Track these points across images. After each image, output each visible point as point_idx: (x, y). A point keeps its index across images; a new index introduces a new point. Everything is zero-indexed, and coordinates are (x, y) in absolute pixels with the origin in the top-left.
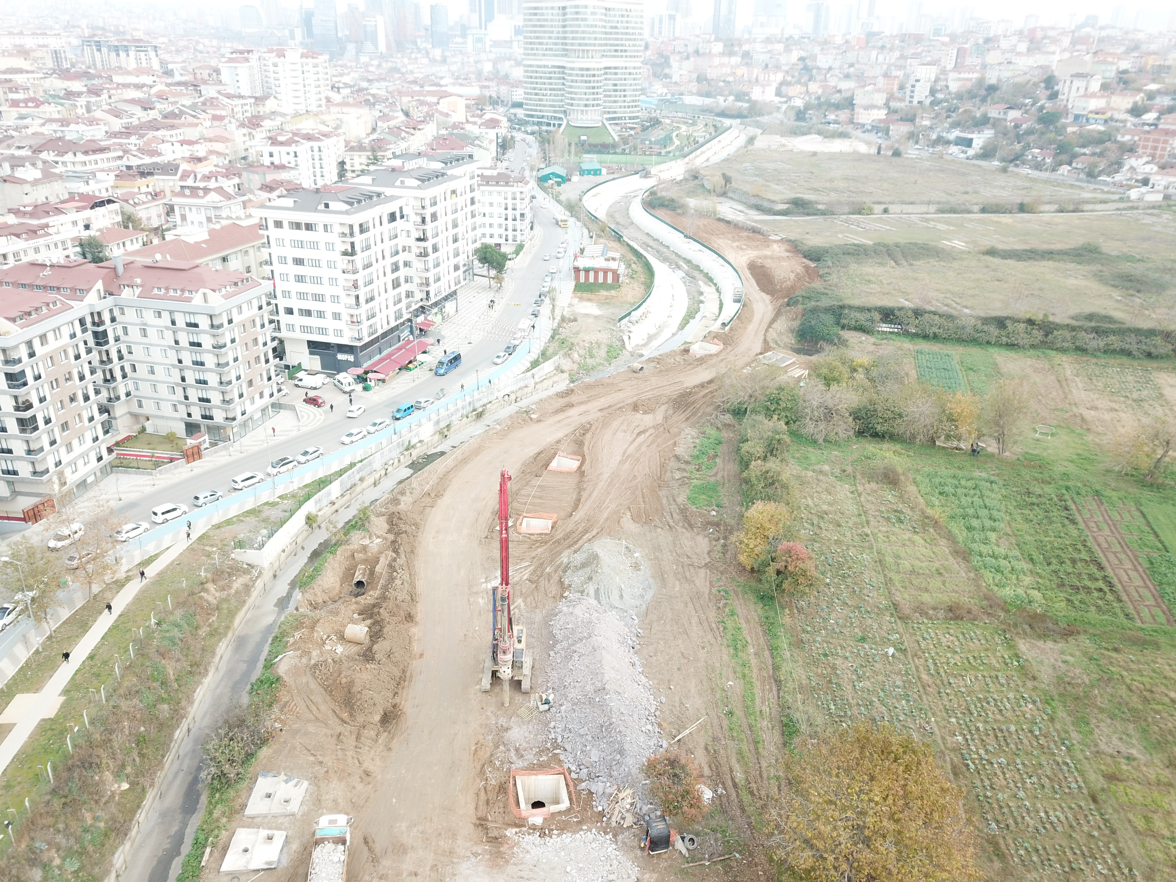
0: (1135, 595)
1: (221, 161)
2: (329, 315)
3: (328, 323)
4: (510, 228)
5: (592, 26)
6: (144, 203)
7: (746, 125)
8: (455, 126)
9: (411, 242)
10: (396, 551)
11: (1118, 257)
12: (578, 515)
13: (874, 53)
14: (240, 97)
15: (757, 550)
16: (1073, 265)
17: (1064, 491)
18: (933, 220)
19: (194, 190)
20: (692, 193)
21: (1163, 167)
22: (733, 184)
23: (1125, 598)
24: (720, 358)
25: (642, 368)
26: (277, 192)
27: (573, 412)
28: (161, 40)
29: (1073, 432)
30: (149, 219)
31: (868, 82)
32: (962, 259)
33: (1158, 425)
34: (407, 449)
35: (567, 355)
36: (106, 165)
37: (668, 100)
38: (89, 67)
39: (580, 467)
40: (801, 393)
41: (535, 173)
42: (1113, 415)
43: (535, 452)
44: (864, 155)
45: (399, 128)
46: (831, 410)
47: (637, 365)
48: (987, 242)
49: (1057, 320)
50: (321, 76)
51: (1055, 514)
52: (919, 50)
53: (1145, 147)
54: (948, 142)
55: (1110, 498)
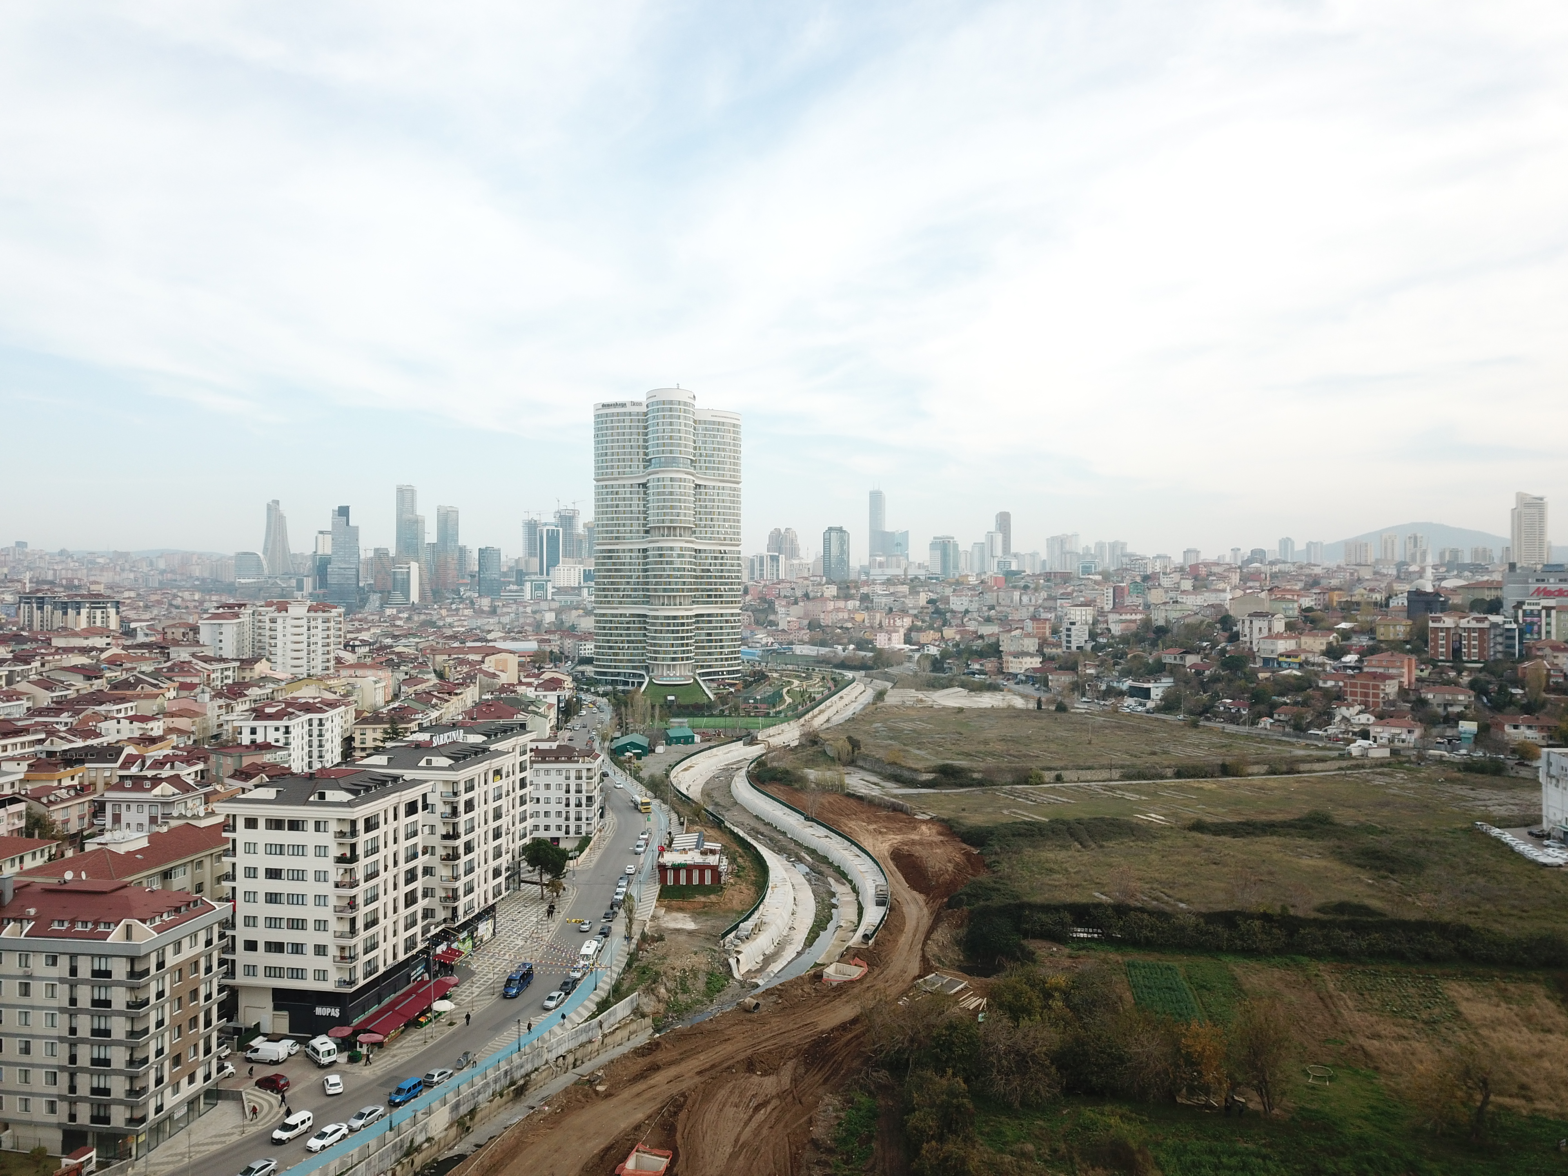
1: (182, 742)
2: (309, 949)
3: (309, 961)
4: (572, 816)
5: (679, 570)
6: (63, 801)
7: (873, 678)
8: (503, 689)
9: (436, 841)
11: (1355, 828)
13: (1016, 594)
14: (222, 660)
16: (1303, 840)
18: (1119, 788)
19: (138, 782)
20: (811, 762)
21: (1380, 717)
22: (863, 749)
24: (866, 985)
25: (757, 1005)
26: (255, 781)
27: (659, 1078)
28: (127, 594)
29: (1357, 1072)
30: (66, 822)
31: (1014, 626)
32: (1164, 837)
33: (1465, 1058)
34: (407, 1154)
35: (650, 991)
36: (19, 751)
37: (774, 651)
38: (23, 629)
39: (669, 1169)
40: (981, 1032)
41: (607, 744)
42: (1402, 1044)
43: (602, 1147)
44: (1021, 710)
45: (429, 693)
46: (1024, 1056)
47: (749, 1001)
48: (1192, 814)
49: (1300, 914)
50: (332, 632)
52: (1069, 590)
53: (1354, 694)
54: (1121, 694)
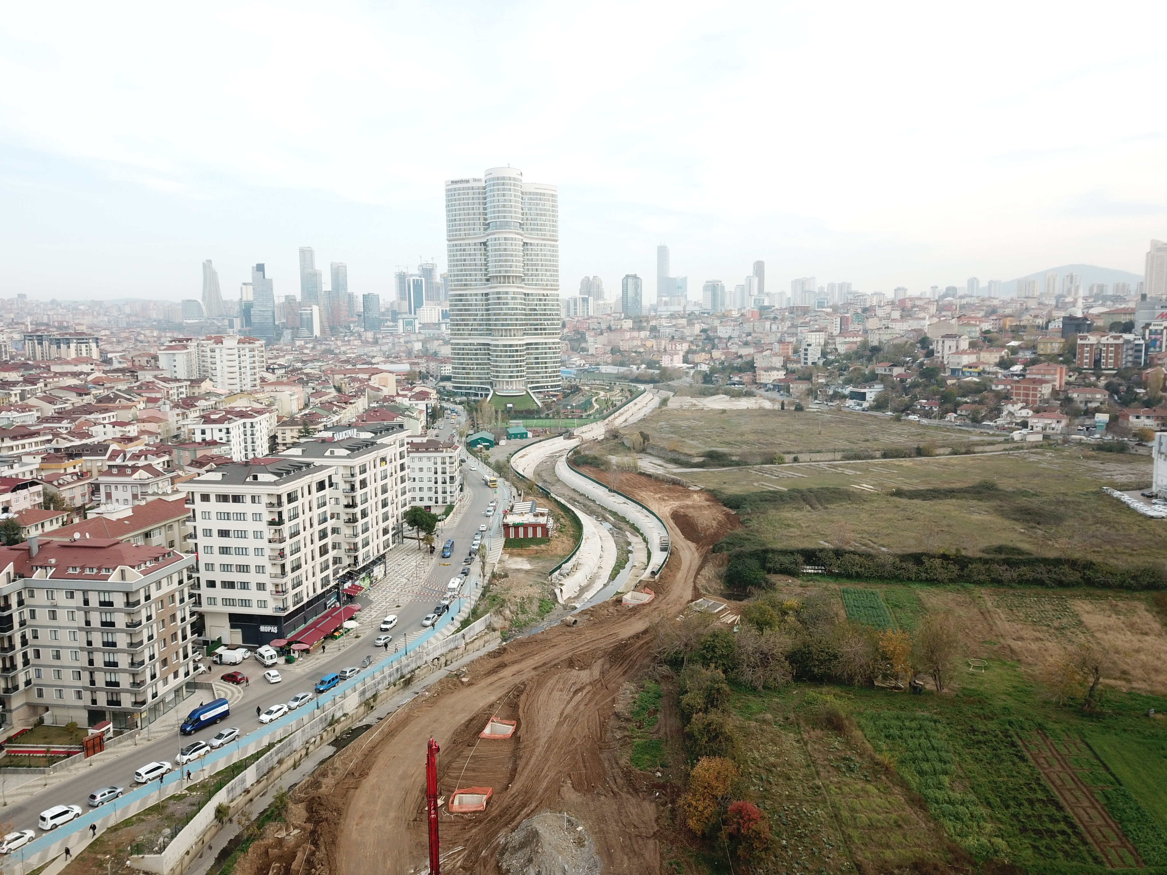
0: (1098, 835)
1: (152, 440)
2: (253, 586)
3: (253, 594)
4: (440, 490)
5: (513, 309)
6: (69, 483)
7: (659, 389)
8: (385, 399)
9: (340, 509)
10: (315, 843)
11: (1014, 492)
12: (515, 787)
13: (768, 324)
14: (177, 380)
15: (707, 812)
16: (974, 501)
17: (1008, 727)
18: (840, 466)
19: (122, 470)
20: (613, 451)
21: (1037, 411)
22: (651, 441)
23: (1090, 840)
24: (653, 607)
25: (576, 621)
26: (207, 468)
27: (506, 672)
28: (103, 333)
29: (1005, 664)
30: (72, 499)
31: (765, 348)
32: (873, 501)
33: (1083, 652)
34: (330, 725)
35: (499, 612)
36: (34, 448)
37: (586, 370)
38: (29, 359)
39: (515, 733)
40: (736, 639)
41: (464, 439)
42: (1039, 644)
43: (467, 719)
44: (769, 410)
45: (331, 403)
46: (766, 655)
47: (570, 618)
48: (893, 484)
49: (969, 554)
50: (256, 359)
51: (1003, 751)
52: (807, 320)
53: (1018, 395)
54: (844, 397)
55: (1054, 730)
